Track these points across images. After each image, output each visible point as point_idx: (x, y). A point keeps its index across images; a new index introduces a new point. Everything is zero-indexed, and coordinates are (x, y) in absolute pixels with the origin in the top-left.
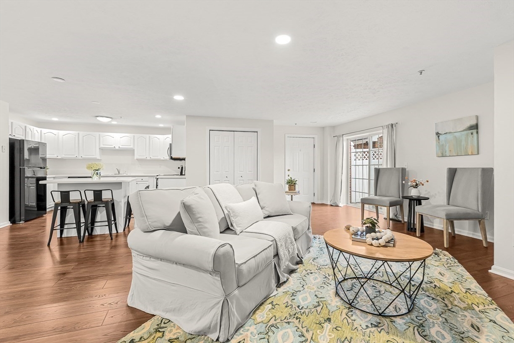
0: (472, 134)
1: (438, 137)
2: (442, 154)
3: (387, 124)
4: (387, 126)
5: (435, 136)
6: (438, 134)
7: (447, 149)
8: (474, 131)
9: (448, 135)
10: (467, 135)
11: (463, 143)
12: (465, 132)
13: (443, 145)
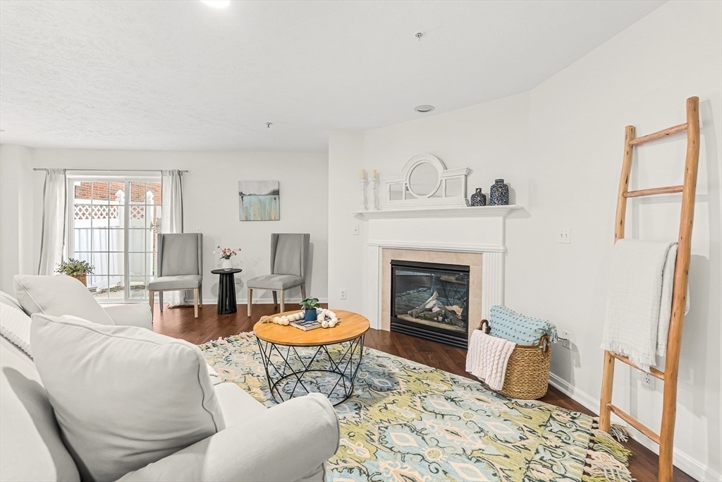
0: (275, 199)
1: (242, 197)
2: (246, 217)
3: (171, 169)
4: (172, 173)
5: (238, 197)
6: (241, 194)
7: (251, 212)
8: (277, 196)
9: (252, 197)
10: (271, 199)
11: (267, 207)
12: (269, 197)
13: (247, 207)
